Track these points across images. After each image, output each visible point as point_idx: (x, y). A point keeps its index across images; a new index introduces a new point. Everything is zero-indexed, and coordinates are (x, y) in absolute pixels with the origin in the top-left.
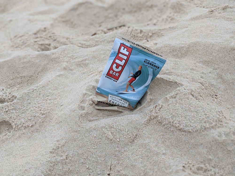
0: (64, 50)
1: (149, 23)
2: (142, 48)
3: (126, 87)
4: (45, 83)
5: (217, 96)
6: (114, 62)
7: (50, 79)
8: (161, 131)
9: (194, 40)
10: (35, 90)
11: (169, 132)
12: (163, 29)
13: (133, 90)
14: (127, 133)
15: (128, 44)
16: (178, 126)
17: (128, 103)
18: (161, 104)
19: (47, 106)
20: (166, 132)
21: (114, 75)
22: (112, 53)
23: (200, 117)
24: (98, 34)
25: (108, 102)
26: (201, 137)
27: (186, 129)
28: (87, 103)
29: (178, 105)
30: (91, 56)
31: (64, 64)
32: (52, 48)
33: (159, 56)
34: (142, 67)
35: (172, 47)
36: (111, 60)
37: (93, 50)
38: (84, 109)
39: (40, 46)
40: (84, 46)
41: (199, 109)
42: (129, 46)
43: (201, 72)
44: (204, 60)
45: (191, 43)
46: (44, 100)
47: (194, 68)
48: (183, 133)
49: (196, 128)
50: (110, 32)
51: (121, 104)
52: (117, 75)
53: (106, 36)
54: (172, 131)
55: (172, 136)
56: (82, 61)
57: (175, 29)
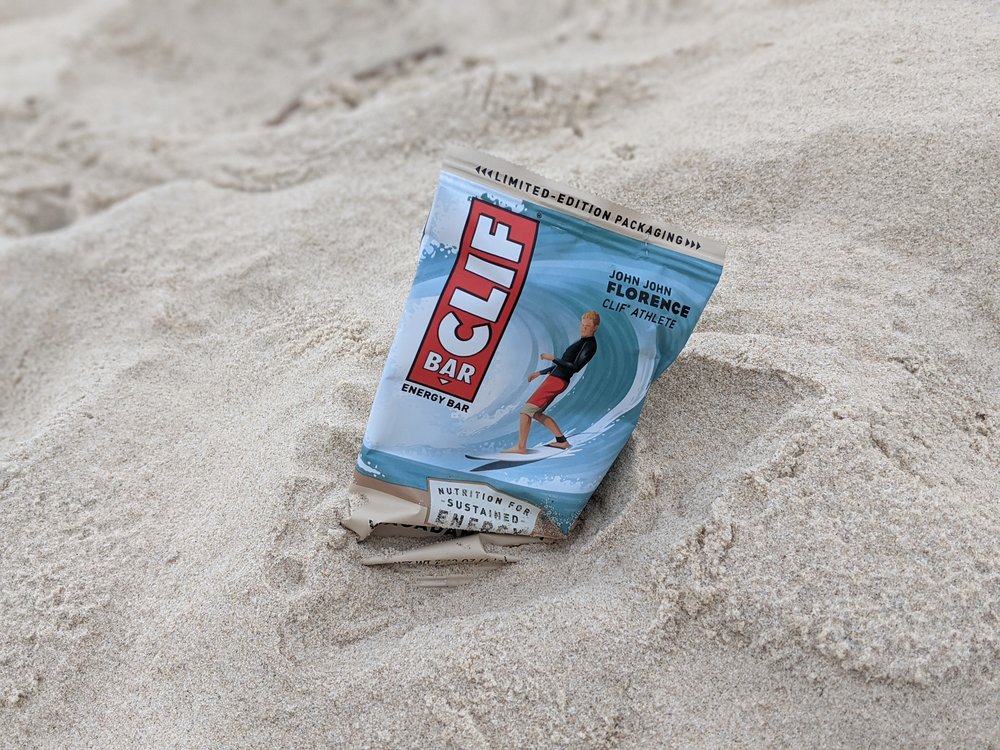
0: (148, 220)
1: (565, 27)
2: (592, 215)
3: (518, 429)
4: (67, 428)
5: (982, 417)
6: (443, 308)
7: (91, 400)
8: (751, 686)
9: (821, 119)
10: (17, 475)
11: (797, 686)
12: (646, 65)
13: (555, 440)
14: (563, 717)
15: (513, 200)
16: (847, 653)
17: (535, 511)
18: (727, 520)
19: (93, 571)
20: (777, 690)
21: (452, 374)
22: (428, 256)
23: (954, 582)
24: (314, 110)
25: (432, 521)
26: (979, 709)
27: (893, 667)
28: (314, 539)
29: (820, 520)
30: (293, 240)
31: (157, 301)
32: (80, 208)
33: (682, 249)
34: (598, 316)
35: (718, 164)
36: (423, 299)
37: (300, 206)
38: (300, 578)
39: (15, 203)
40: (248, 182)
41: (938, 533)
42: (519, 209)
43: (890, 295)
44: (892, 224)
45: (813, 136)
46: (70, 532)
47: (852, 275)
48: (875, 689)
49: (949, 660)
50: (373, 93)
51: (502, 522)
52: (467, 373)
53: (357, 123)
54: (811, 681)
55: (818, 713)
56: (251, 270)
57: (707, 56)
